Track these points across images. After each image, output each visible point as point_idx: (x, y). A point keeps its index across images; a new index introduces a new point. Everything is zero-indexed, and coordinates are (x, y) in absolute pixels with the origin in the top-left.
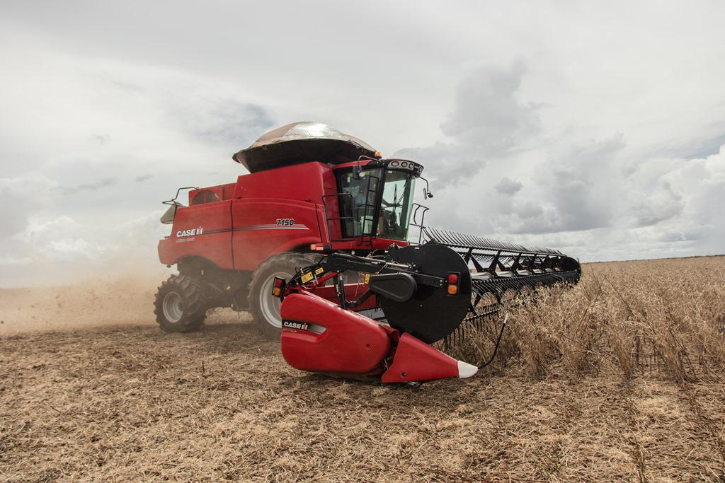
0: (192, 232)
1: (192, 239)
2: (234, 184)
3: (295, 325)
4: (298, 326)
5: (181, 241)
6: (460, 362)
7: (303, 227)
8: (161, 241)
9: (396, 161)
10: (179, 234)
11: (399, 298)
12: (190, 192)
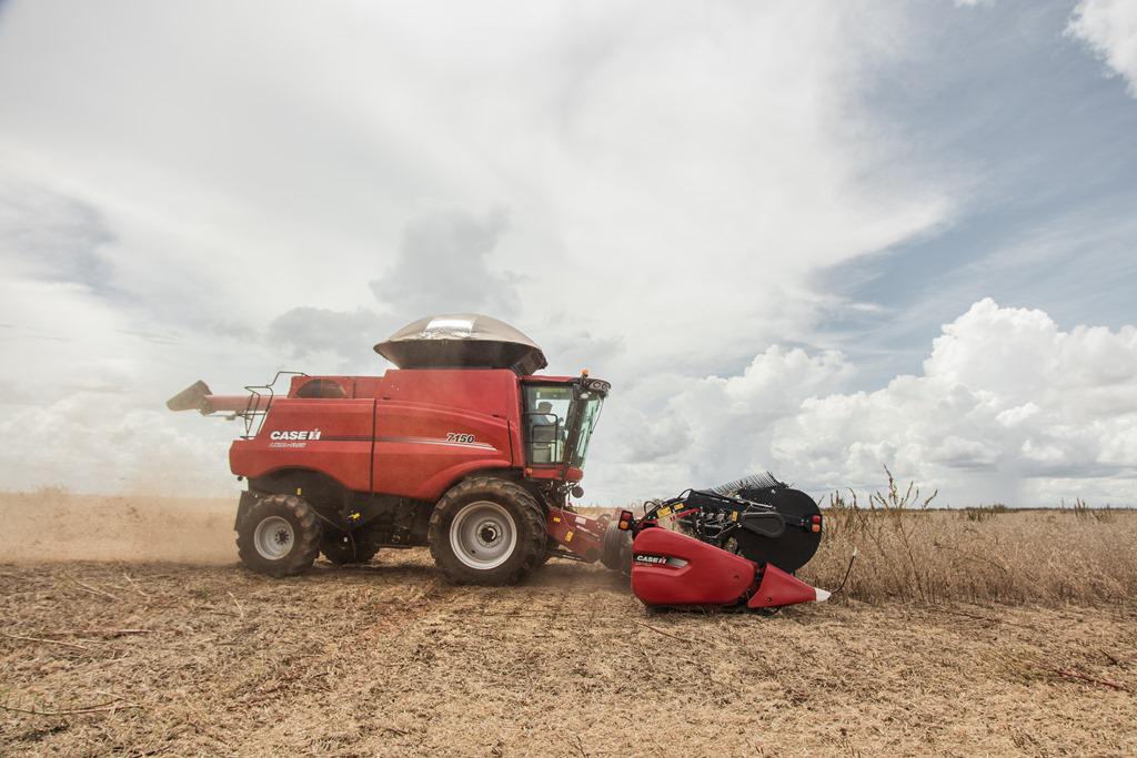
0: (302, 435)
1: (301, 445)
2: (380, 378)
3: (650, 559)
4: (655, 560)
5: (279, 445)
6: (817, 590)
7: (487, 447)
8: (235, 442)
9: (598, 382)
10: (276, 435)
11: (773, 534)
12: (294, 379)
